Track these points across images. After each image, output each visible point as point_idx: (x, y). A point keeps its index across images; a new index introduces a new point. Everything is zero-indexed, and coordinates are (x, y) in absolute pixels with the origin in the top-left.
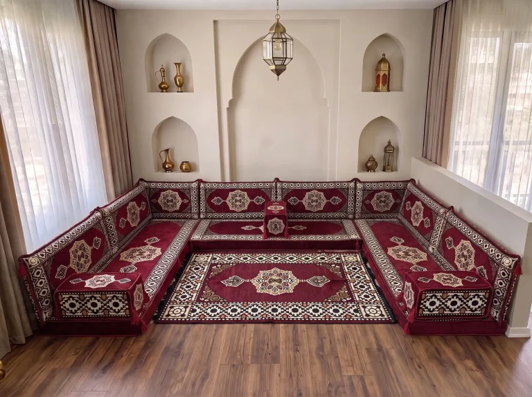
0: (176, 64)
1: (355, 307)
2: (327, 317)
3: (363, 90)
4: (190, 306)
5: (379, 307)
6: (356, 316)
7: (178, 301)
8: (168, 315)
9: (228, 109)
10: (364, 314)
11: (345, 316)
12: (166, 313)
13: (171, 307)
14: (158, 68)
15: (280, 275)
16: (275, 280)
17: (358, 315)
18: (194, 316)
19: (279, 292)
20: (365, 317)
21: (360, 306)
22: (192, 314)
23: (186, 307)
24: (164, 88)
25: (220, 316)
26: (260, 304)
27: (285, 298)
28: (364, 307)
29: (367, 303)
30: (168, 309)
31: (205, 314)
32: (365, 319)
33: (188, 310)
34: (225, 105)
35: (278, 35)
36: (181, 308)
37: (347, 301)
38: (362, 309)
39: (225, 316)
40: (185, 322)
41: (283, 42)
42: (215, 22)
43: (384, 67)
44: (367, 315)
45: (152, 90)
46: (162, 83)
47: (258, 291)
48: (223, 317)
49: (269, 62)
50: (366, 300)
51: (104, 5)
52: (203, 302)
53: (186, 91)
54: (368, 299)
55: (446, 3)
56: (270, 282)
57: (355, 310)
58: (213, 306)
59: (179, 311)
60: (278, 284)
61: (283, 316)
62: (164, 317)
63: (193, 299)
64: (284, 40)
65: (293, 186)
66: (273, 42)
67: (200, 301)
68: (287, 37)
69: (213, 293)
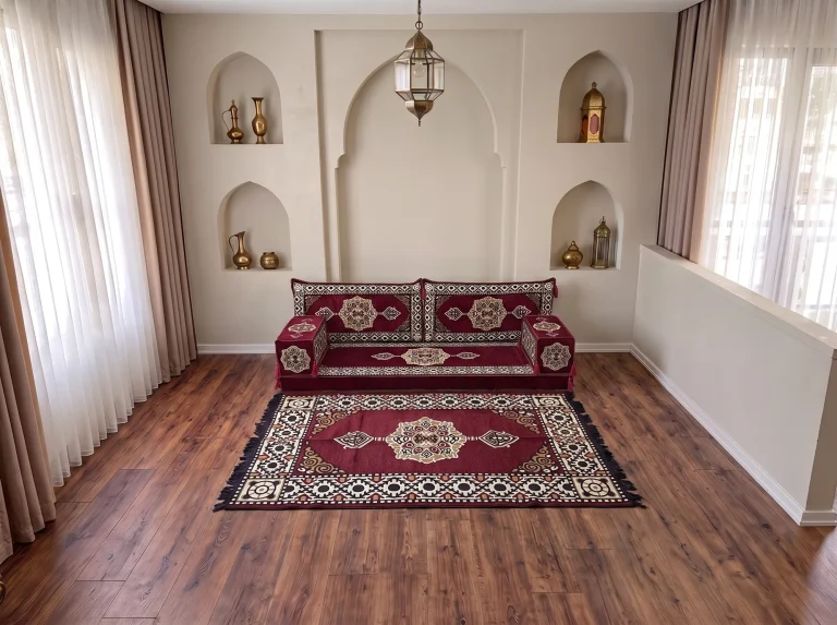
0: (255, 100)
1: (566, 482)
2: (520, 497)
3: (560, 140)
4: (282, 481)
5: (604, 481)
6: (568, 495)
7: (263, 472)
8: (247, 496)
9: (338, 170)
10: (581, 491)
11: (551, 495)
12: (244, 493)
13: (253, 484)
14: (226, 105)
15: (432, 429)
16: (426, 439)
17: (571, 493)
18: (290, 496)
19: (433, 459)
20: (583, 497)
21: (574, 479)
22: (286, 495)
23: (276, 484)
24: (237, 137)
25: (335, 497)
26: (402, 477)
27: (445, 467)
28: (581, 481)
29: (584, 475)
30: (247, 486)
31: (309, 494)
32: (583, 500)
33: (279, 487)
34: (333, 164)
35: (419, 54)
36: (267, 484)
37: (552, 472)
38: (578, 485)
39: (343, 497)
40: (276, 508)
41: (428, 64)
42: (318, 33)
43: (595, 103)
44: (586, 494)
45: (217, 140)
46: (233, 130)
47: (398, 457)
48: (339, 498)
49: (405, 96)
50: (582, 471)
51: (146, 6)
52: (305, 474)
53: (270, 142)
54: (586, 469)
55: (699, 4)
56: (417, 441)
57: (565, 487)
58: (322, 481)
59: (266, 489)
60: (431, 444)
61: (444, 495)
62: (240, 499)
63: (287, 470)
64: (430, 61)
65: (452, 290)
66: (411, 64)
67: (298, 474)
68: (435, 56)
69: (320, 460)
